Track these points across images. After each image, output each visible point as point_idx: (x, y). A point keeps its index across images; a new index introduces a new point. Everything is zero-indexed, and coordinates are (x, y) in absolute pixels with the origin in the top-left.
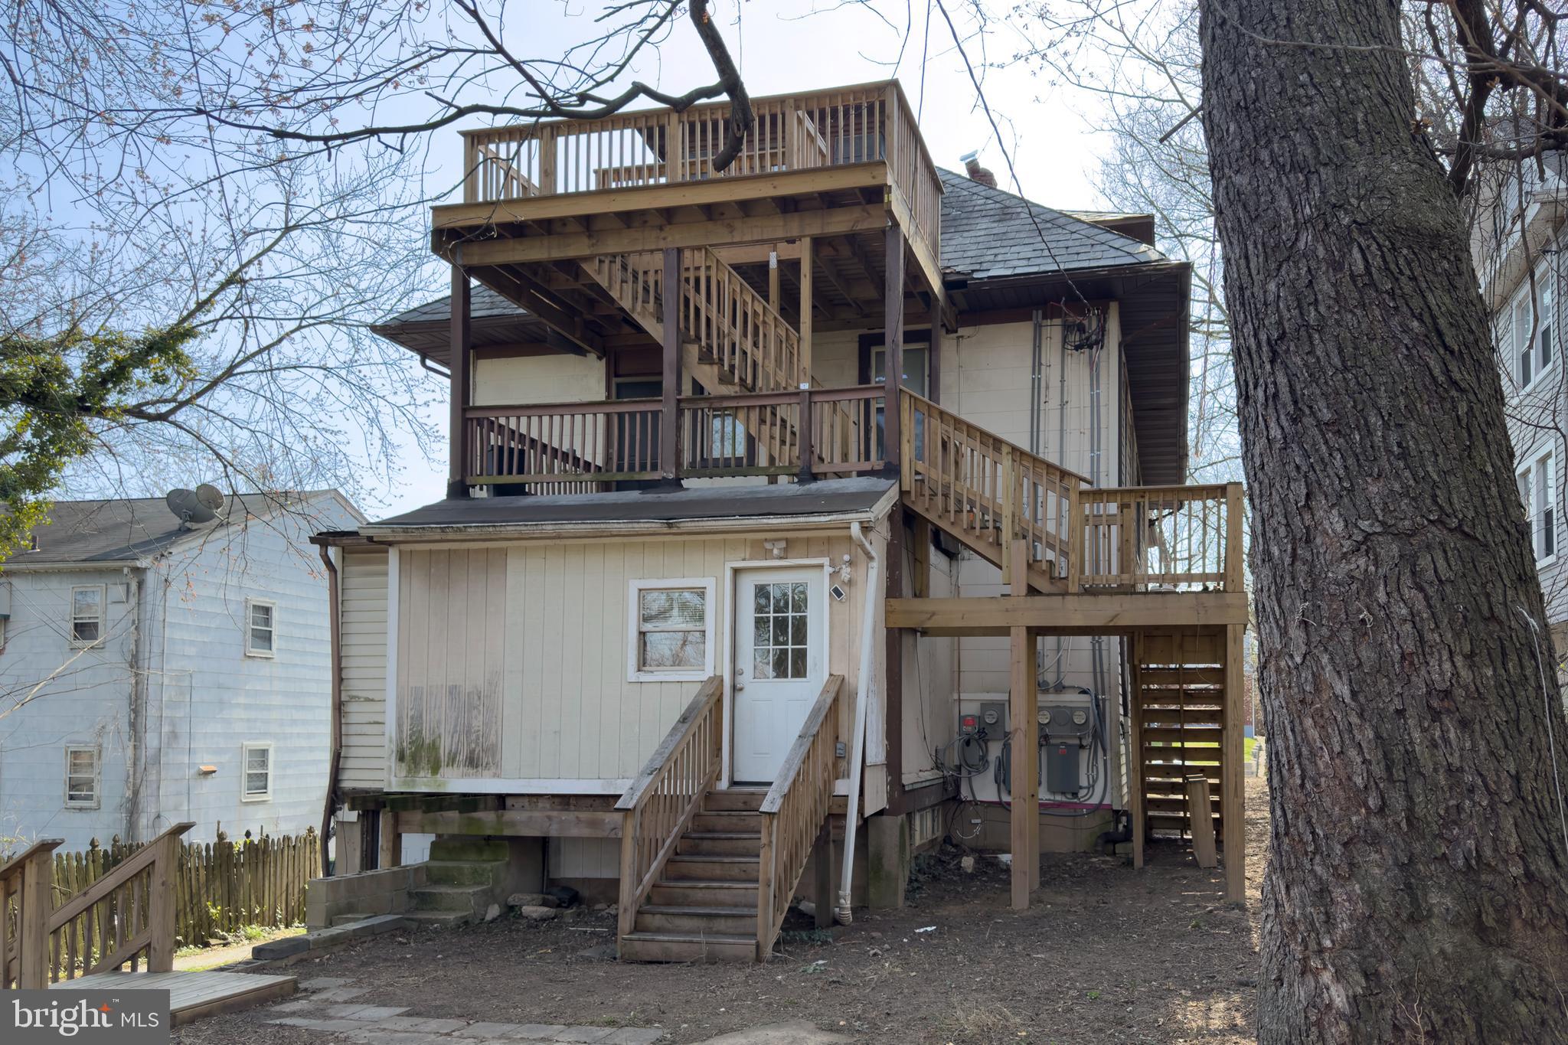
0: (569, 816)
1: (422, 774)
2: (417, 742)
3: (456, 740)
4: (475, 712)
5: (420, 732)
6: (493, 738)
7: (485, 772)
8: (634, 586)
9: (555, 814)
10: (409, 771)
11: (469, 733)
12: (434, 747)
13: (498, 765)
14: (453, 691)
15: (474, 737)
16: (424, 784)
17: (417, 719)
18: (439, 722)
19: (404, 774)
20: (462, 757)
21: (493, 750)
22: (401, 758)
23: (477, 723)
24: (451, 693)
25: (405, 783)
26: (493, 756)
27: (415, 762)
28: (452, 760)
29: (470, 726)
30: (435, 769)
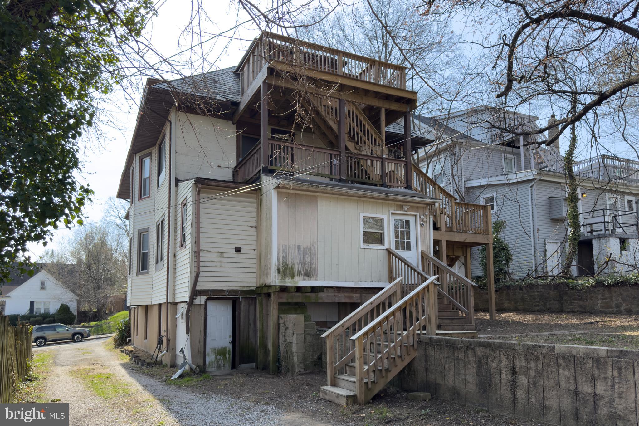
0: (341, 295)
1: (287, 278)
2: (285, 266)
3: (300, 266)
4: (307, 256)
5: (286, 262)
6: (314, 266)
7: (312, 278)
8: (362, 215)
9: (336, 294)
10: (282, 277)
11: (305, 263)
12: (292, 268)
13: (316, 276)
14: (299, 247)
15: (307, 265)
16: (289, 282)
17: (285, 257)
18: (294, 258)
19: (280, 278)
20: (303, 272)
21: (315, 270)
22: (279, 272)
23: (308, 260)
24: (298, 248)
25: (281, 282)
26: (315, 272)
27: (284, 274)
28: (299, 273)
29: (305, 261)
30: (293, 277)
